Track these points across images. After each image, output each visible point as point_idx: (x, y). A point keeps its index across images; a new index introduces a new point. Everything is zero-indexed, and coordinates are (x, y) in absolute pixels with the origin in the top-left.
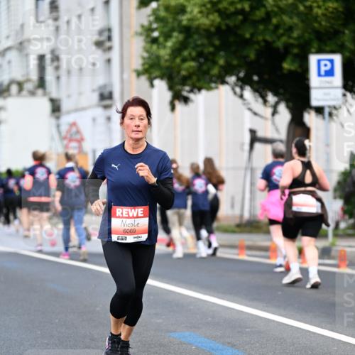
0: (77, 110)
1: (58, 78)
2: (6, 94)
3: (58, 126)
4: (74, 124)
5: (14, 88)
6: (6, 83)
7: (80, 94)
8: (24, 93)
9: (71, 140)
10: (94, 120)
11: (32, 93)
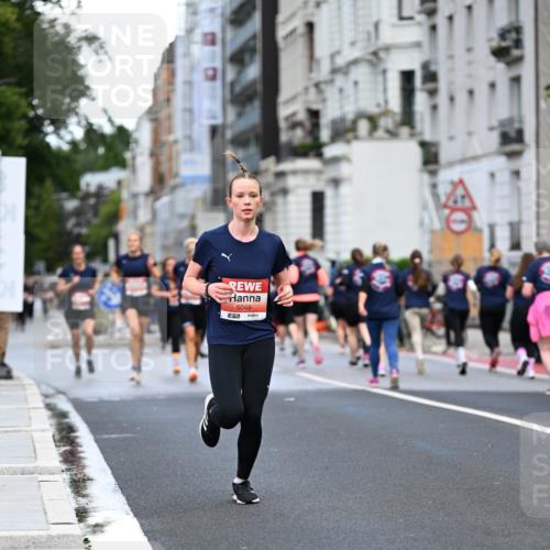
0: (463, 161)
1: (435, 108)
2: (350, 135)
3: (434, 186)
4: (461, 182)
5: (363, 126)
6: (350, 117)
7: (470, 134)
8: (380, 133)
9: (454, 210)
10: (492, 175)
11: (393, 134)
